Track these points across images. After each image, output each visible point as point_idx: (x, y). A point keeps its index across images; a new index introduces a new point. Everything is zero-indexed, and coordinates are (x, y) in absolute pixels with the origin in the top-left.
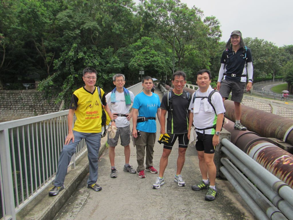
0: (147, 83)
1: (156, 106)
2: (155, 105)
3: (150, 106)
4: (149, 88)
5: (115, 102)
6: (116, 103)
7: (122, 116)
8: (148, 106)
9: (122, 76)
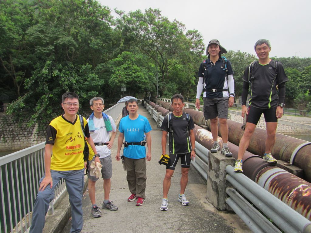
0: (131, 106)
4: (133, 112)
5: (94, 130)
6: (96, 131)
7: (102, 145)
9: (101, 99)
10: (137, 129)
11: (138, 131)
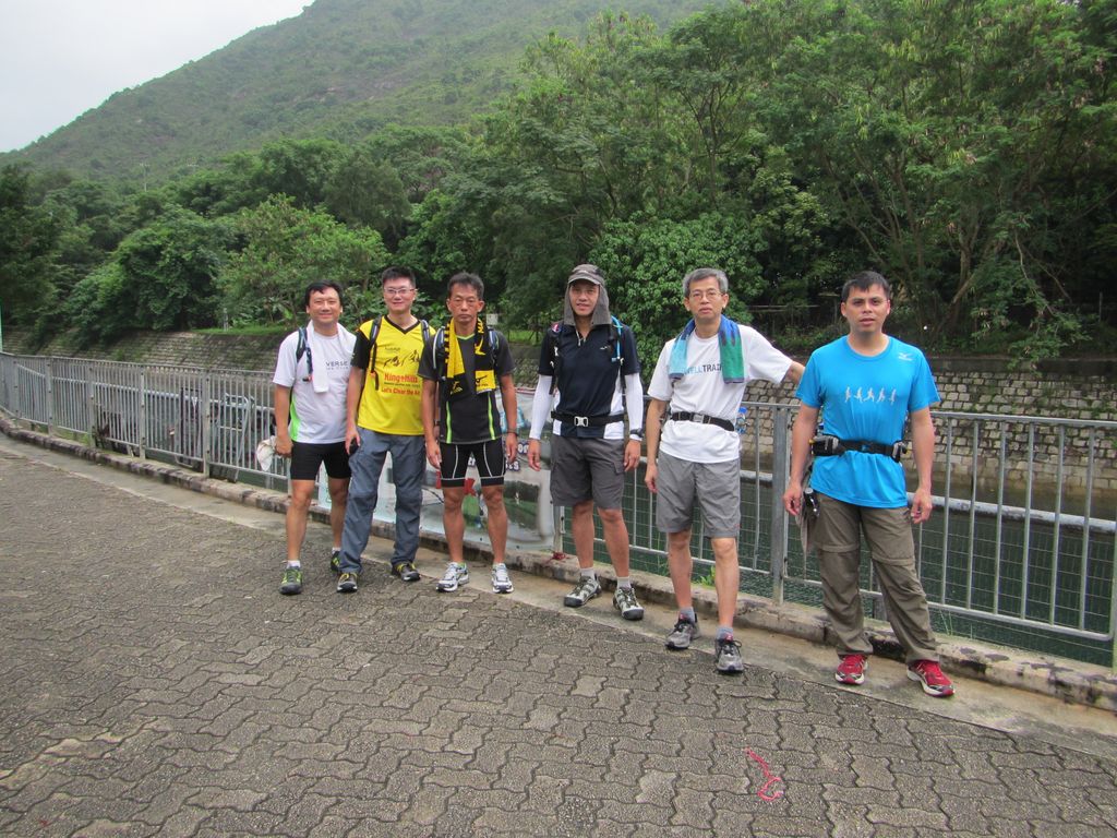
0: (860, 302)
1: (887, 401)
2: (882, 396)
3: (859, 396)
4: (868, 326)
7: (705, 421)
8: (848, 396)
10: (888, 394)
11: (892, 399)
